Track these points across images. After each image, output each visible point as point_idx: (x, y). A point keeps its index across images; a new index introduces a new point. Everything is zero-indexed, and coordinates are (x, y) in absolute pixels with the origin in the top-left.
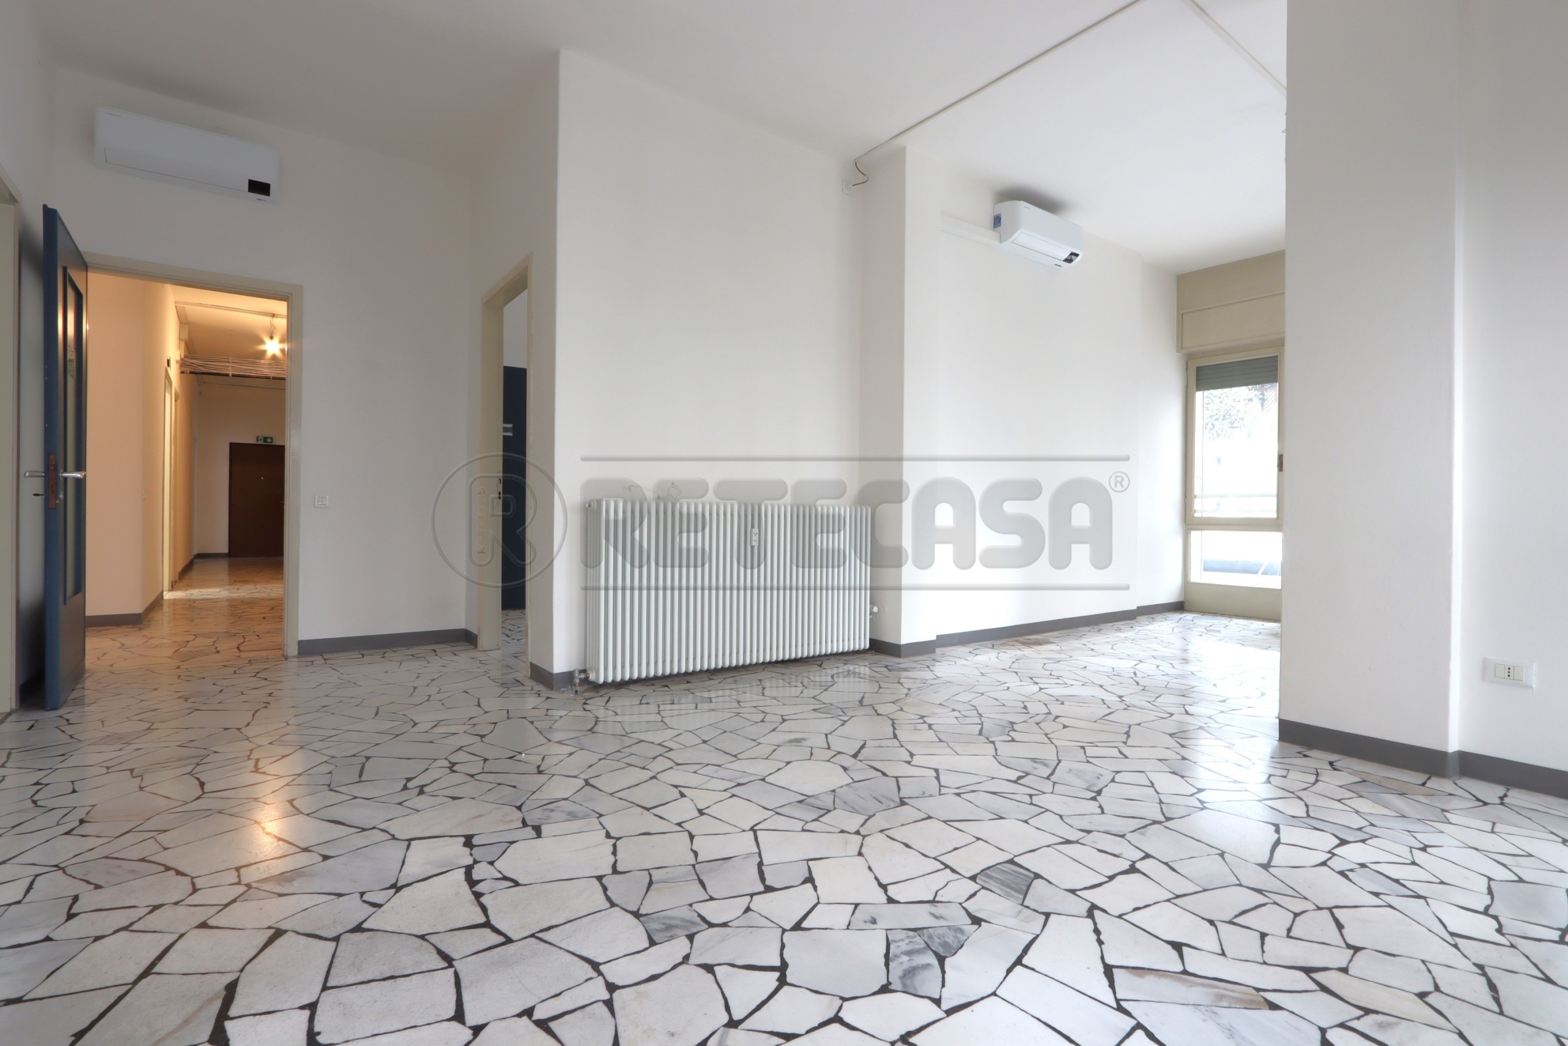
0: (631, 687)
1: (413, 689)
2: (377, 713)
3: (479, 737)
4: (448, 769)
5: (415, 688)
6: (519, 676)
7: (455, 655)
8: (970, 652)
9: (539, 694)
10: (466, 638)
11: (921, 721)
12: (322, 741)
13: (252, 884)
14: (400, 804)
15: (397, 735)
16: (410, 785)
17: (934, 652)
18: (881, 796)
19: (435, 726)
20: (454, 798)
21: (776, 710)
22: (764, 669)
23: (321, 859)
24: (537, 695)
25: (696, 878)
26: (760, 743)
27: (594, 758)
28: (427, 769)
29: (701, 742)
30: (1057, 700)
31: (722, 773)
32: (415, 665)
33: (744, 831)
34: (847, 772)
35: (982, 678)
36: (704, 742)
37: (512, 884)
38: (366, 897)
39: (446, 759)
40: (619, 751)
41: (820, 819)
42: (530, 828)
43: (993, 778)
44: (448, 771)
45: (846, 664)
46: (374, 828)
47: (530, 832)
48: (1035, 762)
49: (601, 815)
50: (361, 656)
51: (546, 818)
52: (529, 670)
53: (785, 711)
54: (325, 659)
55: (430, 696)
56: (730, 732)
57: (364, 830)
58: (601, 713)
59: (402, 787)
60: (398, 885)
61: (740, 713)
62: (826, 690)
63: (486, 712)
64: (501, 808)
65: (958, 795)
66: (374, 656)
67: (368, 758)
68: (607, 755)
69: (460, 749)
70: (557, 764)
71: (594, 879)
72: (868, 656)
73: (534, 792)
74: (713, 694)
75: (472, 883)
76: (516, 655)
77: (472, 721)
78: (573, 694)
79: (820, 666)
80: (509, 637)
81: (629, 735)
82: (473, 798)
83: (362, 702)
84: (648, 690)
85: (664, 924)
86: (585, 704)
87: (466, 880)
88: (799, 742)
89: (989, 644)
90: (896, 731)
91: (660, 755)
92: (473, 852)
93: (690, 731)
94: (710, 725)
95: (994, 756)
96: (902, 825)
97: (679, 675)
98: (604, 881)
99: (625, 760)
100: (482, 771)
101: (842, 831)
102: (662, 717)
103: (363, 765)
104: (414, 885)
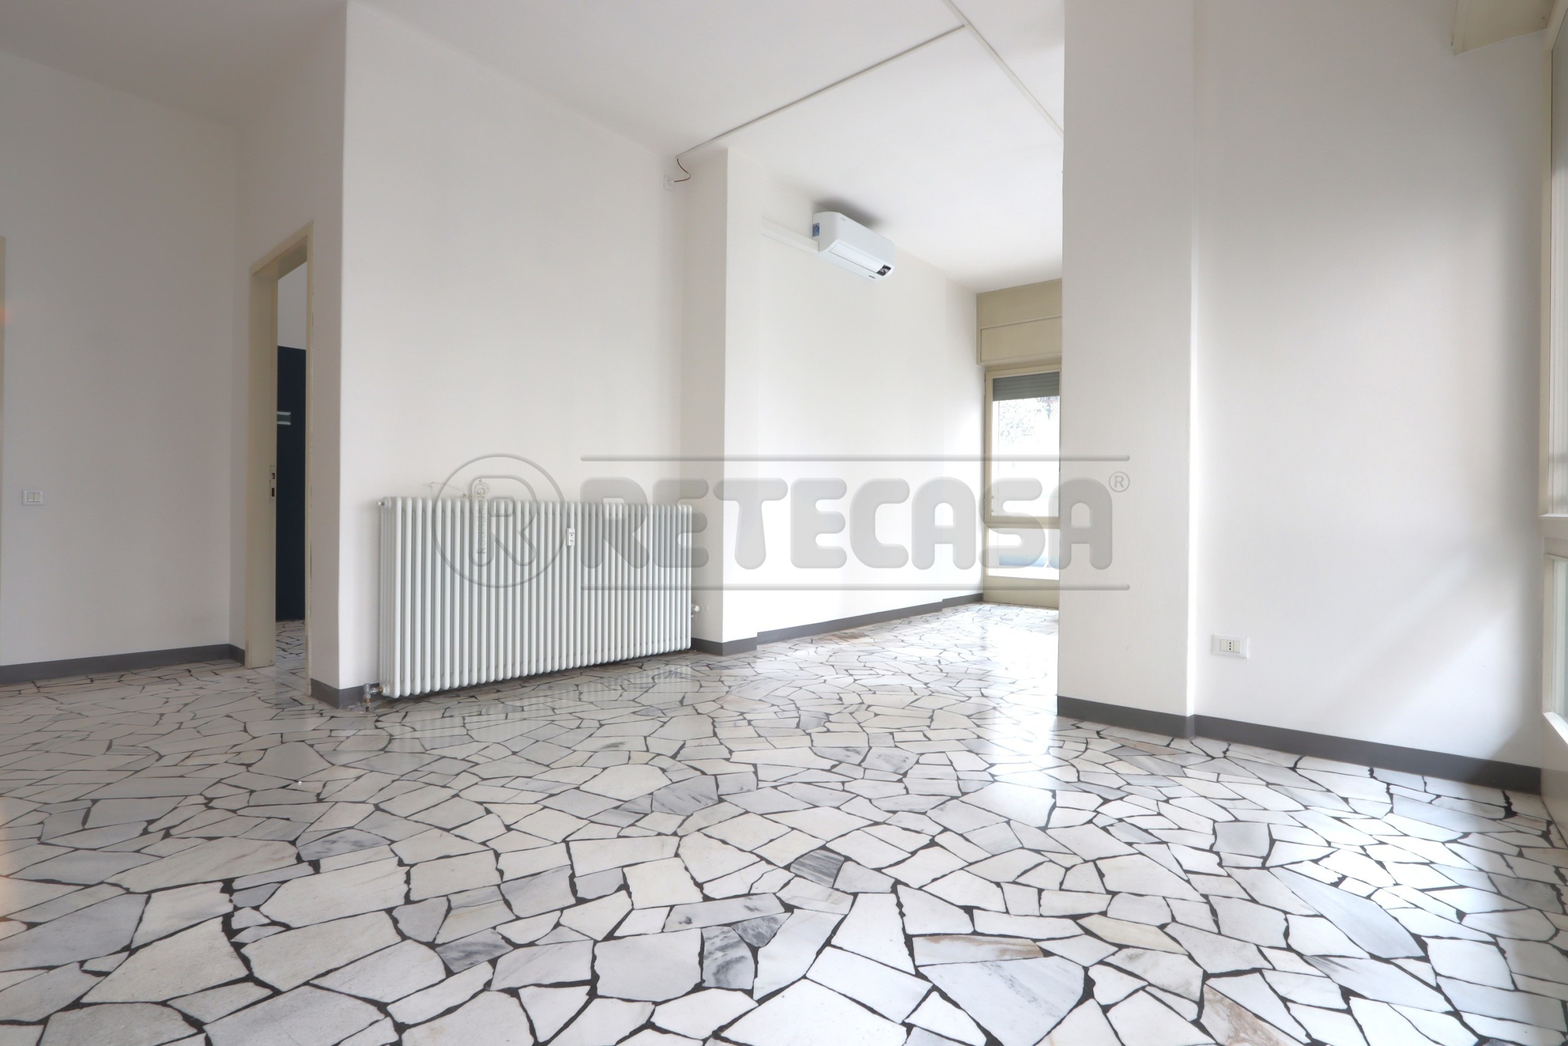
0: (433, 700)
1: (159, 716)
2: (109, 748)
3: (245, 767)
4: (203, 806)
5: (162, 715)
6: (296, 694)
7: (216, 674)
8: (790, 648)
9: (321, 714)
10: (232, 655)
11: (741, 717)
12: (30, 785)
14: (138, 851)
15: (137, 772)
16: (151, 828)
17: (755, 649)
18: (699, 795)
19: (188, 757)
20: (210, 839)
21: (594, 715)
22: (581, 673)
23: (24, 927)
24: (319, 715)
25: (501, 898)
26: (575, 751)
27: (387, 779)
28: (175, 808)
29: (511, 753)
30: (870, 690)
31: (533, 784)
32: (162, 689)
33: (556, 843)
34: (666, 773)
35: (800, 673)
36: (514, 753)
37: (283, 929)
38: (87, 966)
39: (201, 794)
40: (416, 770)
41: (636, 824)
42: (306, 864)
43: (809, 769)
44: (203, 808)
45: (668, 664)
46: (102, 883)
47: (306, 868)
48: (848, 750)
49: (393, 842)
50: (89, 681)
51: (325, 851)
52: (310, 687)
53: (601, 716)
54: (38, 687)
55: (181, 723)
56: (543, 741)
57: (87, 886)
58: (396, 731)
59: (141, 832)
60: (133, 946)
61: (553, 721)
62: (646, 692)
63: (254, 738)
64: (270, 845)
65: (775, 787)
66: (108, 681)
67: (94, 801)
68: (402, 776)
69: (219, 782)
70: (341, 790)
71: (383, 912)
72: (690, 656)
73: (312, 824)
74: (526, 702)
75: (229, 931)
76: (294, 671)
77: (236, 749)
78: (363, 711)
79: (641, 668)
80: (286, 651)
81: (428, 752)
82: (235, 837)
83: (89, 735)
84: (452, 702)
85: (463, 952)
86: (377, 721)
87: (223, 930)
88: (617, 746)
89: (808, 639)
90: (716, 729)
91: (464, 771)
92: (233, 898)
93: (498, 743)
94: (521, 735)
95: (810, 748)
96: (720, 822)
97: (487, 684)
98: (395, 913)
99: (423, 780)
100: (247, 805)
101: (659, 834)
102: (468, 730)
103: (88, 811)
104: (154, 944)
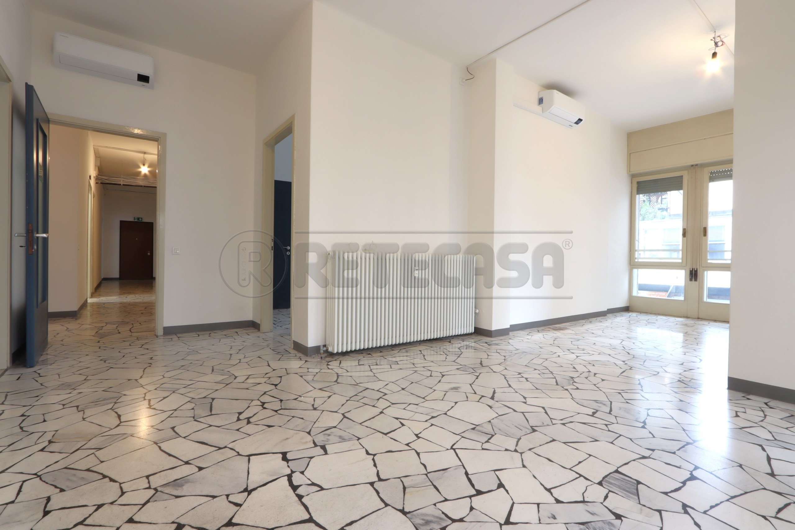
0: (350, 355)
1: (230, 355)
2: (213, 370)
3: (274, 386)
4: (261, 407)
5: (231, 355)
6: (286, 347)
7: (249, 335)
8: (527, 334)
9: (301, 359)
10: (253, 325)
11: (520, 376)
12: (184, 387)
13: (157, 488)
14: (238, 430)
15: (227, 384)
16: (241, 417)
17: (508, 334)
18: (519, 425)
19: (248, 378)
20: (269, 426)
21: (437, 369)
22: (420, 344)
23: (197, 469)
24: (300, 360)
25: (431, 484)
26: (435, 390)
27: (344, 400)
28: (249, 407)
29: (401, 389)
30: (590, 363)
31: (420, 409)
32: (228, 341)
33: (448, 449)
34: (492, 408)
35: (541, 350)
36: (403, 389)
37: (319, 489)
38: (231, 498)
39: (258, 400)
40: (356, 395)
41: (489, 441)
42: (319, 447)
43: (579, 413)
44: (261, 408)
45: (464, 341)
46: (226, 447)
47: (319, 451)
48: (597, 403)
49: (359, 439)
50: (197, 335)
51: (327, 440)
52: (293, 344)
53: (441, 369)
54: (178, 337)
55: (240, 360)
56: (415, 383)
57: (220, 448)
58: (340, 371)
59: (237, 419)
60: (249, 489)
61: (416, 371)
62: (459, 357)
63: (274, 370)
64: (298, 433)
65: (564, 424)
66: (205, 336)
67: (213, 399)
68: (351, 398)
69: (265, 393)
70: (323, 404)
71: (369, 485)
72: (473, 337)
73: (315, 422)
74: (398, 359)
75: (295, 488)
76: (282, 335)
77: (267, 375)
78: (319, 359)
79: (450, 342)
80: (275, 325)
81: (358, 385)
82: (280, 426)
83: (203, 363)
84: (360, 357)
85: (423, 520)
86: (328, 365)
87: (290, 485)
88: (457, 389)
89: (536, 329)
90: (508, 382)
91: (381, 398)
92: (289, 464)
93: (392, 382)
94: (402, 378)
95: (571, 398)
96: (540, 445)
97: (376, 347)
98: (375, 486)
99: (361, 401)
100: (281, 408)
101: (506, 450)
102: (374, 373)
103: (211, 403)
104: (259, 489)
